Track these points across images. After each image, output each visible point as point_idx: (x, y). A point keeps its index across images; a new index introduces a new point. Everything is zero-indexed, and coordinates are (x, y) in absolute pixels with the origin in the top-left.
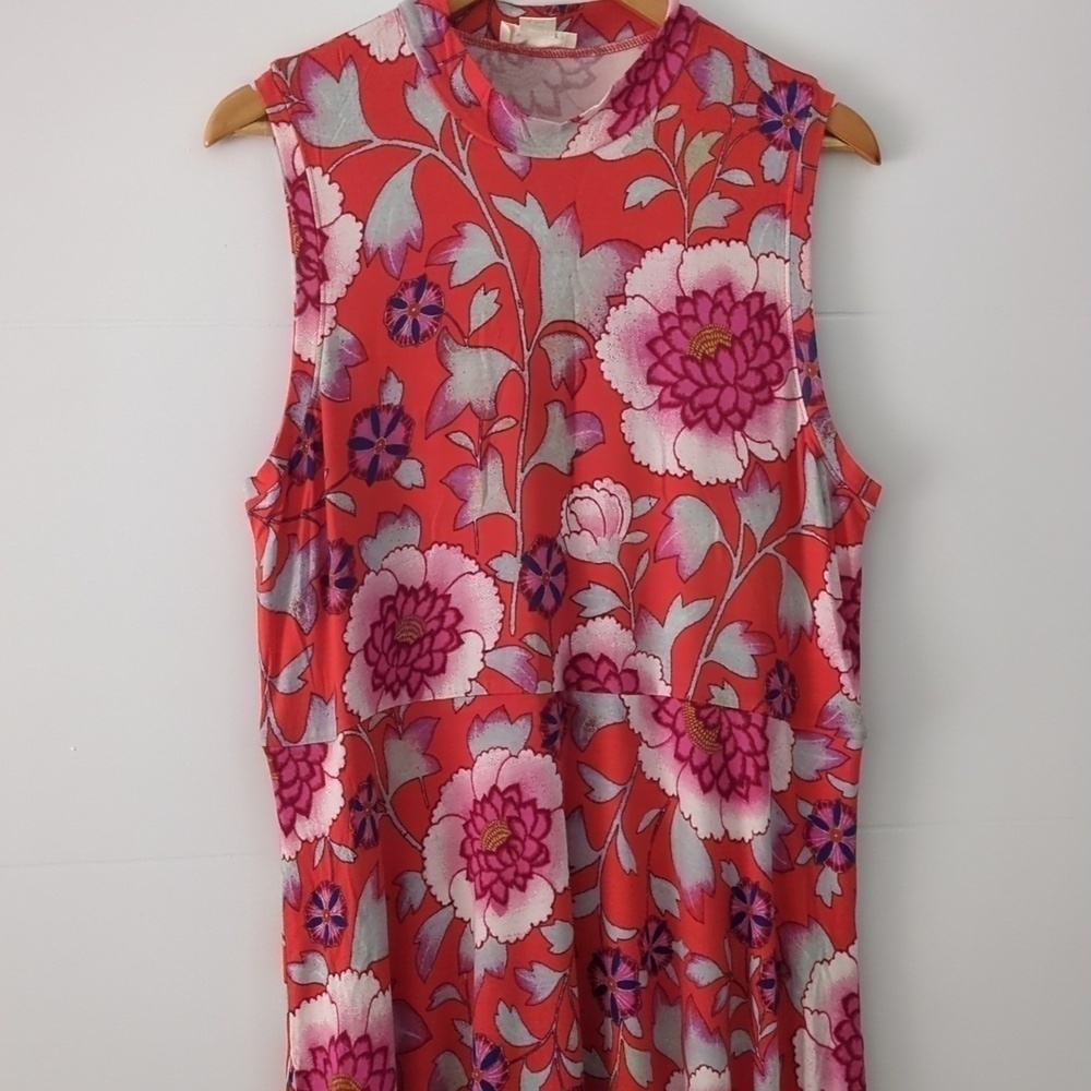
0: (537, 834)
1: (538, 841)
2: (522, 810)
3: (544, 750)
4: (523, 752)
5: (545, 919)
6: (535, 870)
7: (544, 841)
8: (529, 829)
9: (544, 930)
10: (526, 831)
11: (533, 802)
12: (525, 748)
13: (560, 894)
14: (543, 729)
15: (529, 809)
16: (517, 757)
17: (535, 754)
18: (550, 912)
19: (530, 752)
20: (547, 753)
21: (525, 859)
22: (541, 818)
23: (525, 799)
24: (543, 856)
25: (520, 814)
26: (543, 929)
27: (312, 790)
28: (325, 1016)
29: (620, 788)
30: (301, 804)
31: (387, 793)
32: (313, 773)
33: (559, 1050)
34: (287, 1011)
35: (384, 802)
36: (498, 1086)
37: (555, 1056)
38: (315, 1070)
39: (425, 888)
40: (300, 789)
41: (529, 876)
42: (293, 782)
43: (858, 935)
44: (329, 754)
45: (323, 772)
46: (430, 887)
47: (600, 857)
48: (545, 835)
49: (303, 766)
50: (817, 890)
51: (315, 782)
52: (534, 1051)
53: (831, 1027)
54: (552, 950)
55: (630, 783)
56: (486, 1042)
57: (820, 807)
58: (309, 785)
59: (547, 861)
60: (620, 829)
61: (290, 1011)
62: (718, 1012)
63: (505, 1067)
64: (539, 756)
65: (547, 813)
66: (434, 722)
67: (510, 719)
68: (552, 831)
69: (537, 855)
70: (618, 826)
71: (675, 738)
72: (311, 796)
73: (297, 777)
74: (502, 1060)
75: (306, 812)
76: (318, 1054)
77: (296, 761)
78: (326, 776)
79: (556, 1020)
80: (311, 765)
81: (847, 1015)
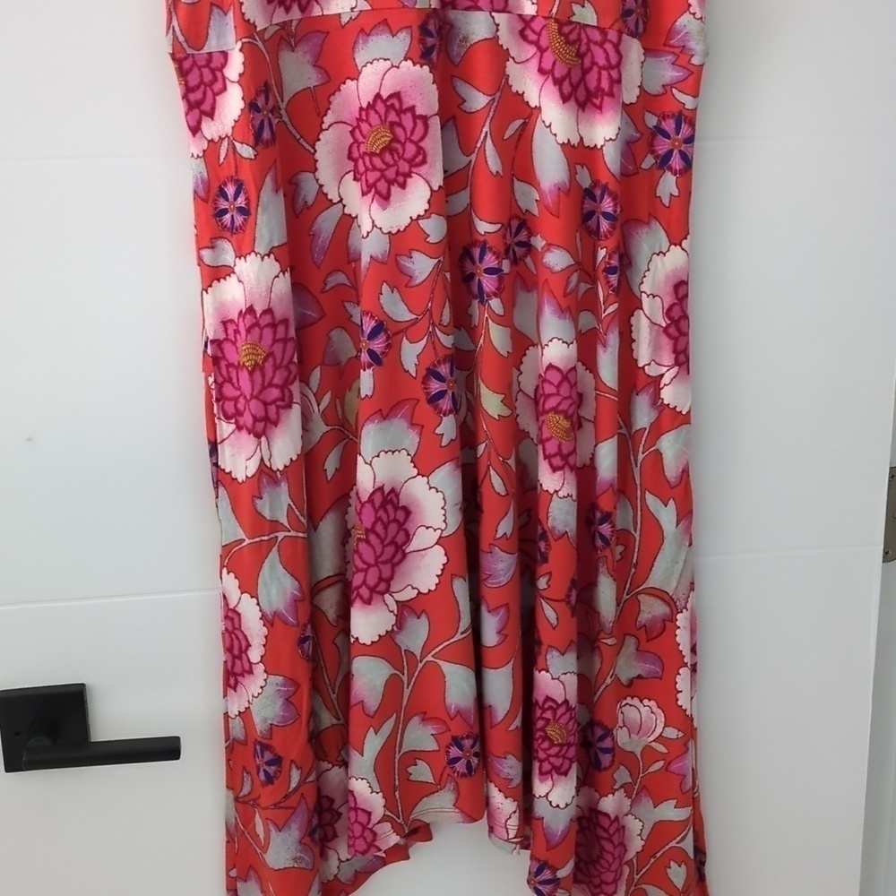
0: (415, 137)
1: (416, 143)
2: (402, 116)
3: (423, 61)
4: (404, 62)
5: (422, 213)
6: (414, 170)
7: (422, 144)
8: (409, 134)
9: (422, 223)
10: (406, 135)
11: (412, 109)
12: (406, 59)
13: (436, 191)
14: (421, 41)
15: (409, 115)
16: (398, 67)
17: (415, 64)
18: (427, 207)
19: (409, 63)
20: (425, 64)
21: (404, 160)
22: (420, 123)
23: (405, 107)
24: (421, 157)
25: (401, 120)
26: (420, 222)
27: (215, 94)
28: (233, 293)
29: (490, 98)
30: (206, 107)
31: (282, 101)
32: (215, 79)
33: (433, 324)
34: (201, 289)
35: (280, 109)
36: (383, 353)
37: (431, 330)
38: (226, 339)
39: (318, 186)
40: (205, 94)
41: (409, 175)
42: (198, 87)
43: (690, 232)
44: (229, 62)
45: (224, 78)
46: (321, 186)
47: (470, 161)
48: (422, 139)
49: (206, 71)
50: (657, 191)
51: (218, 86)
52: (412, 325)
53: (663, 308)
54: (428, 240)
55: (498, 94)
56: (372, 317)
57: (664, 119)
58: (212, 90)
59: (424, 162)
60: (489, 136)
61: (203, 289)
62: (569, 294)
63: (388, 338)
64: (418, 66)
65: (425, 119)
66: (323, 36)
67: (391, 32)
68: (429, 135)
69: (416, 156)
70: (487, 132)
71: (539, 54)
72: (214, 100)
73: (202, 82)
74: (386, 332)
75: (211, 115)
76: (229, 325)
77: (200, 68)
78: (227, 81)
79: (431, 300)
80: (213, 71)
81: (677, 299)
